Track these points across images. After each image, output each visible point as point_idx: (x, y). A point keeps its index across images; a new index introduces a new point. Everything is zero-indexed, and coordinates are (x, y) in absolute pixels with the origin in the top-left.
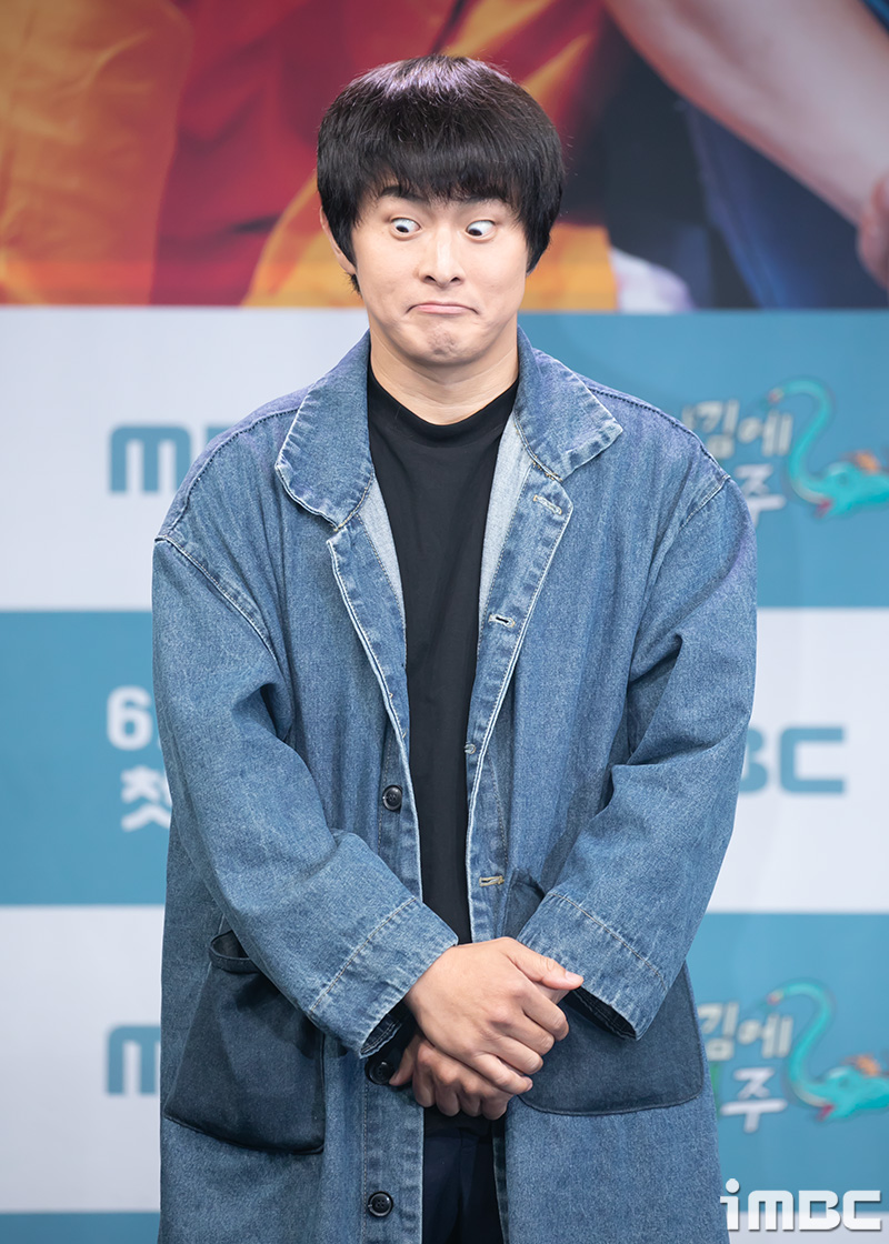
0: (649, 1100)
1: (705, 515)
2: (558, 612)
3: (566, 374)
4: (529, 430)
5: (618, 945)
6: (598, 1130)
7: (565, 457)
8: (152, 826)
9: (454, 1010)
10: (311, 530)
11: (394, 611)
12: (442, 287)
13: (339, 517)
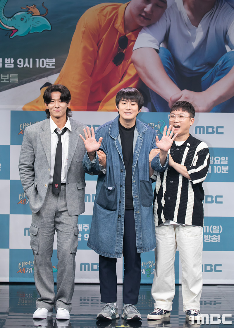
4: (138, 130)
7: (142, 133)
12: (128, 110)
13: (115, 138)
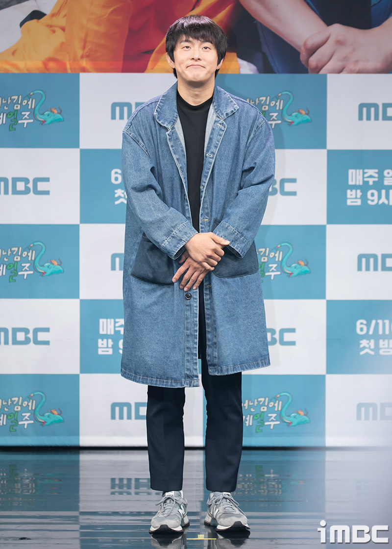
0: (246, 273)
1: (261, 129)
2: (224, 153)
3: (225, 93)
4: (216, 107)
5: (236, 234)
6: (235, 281)
7: (225, 114)
8: (122, 203)
9: (197, 251)
10: (163, 130)
11: (183, 151)
12: (196, 61)
